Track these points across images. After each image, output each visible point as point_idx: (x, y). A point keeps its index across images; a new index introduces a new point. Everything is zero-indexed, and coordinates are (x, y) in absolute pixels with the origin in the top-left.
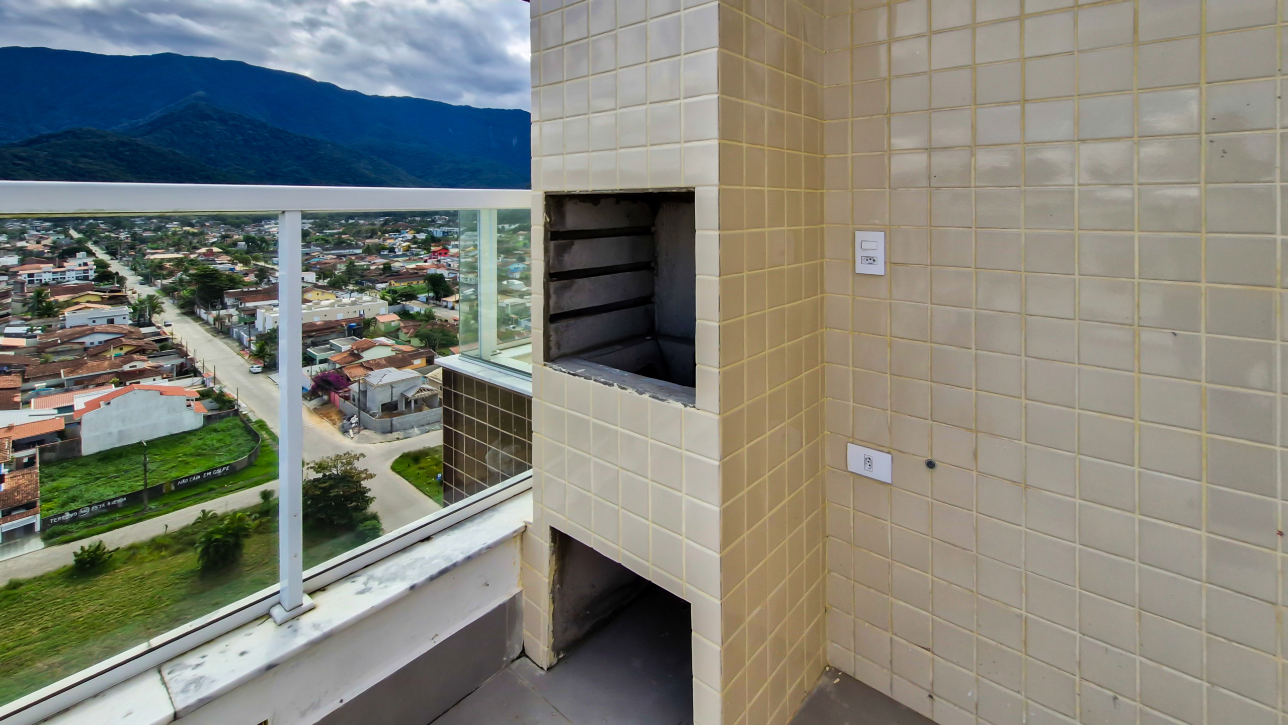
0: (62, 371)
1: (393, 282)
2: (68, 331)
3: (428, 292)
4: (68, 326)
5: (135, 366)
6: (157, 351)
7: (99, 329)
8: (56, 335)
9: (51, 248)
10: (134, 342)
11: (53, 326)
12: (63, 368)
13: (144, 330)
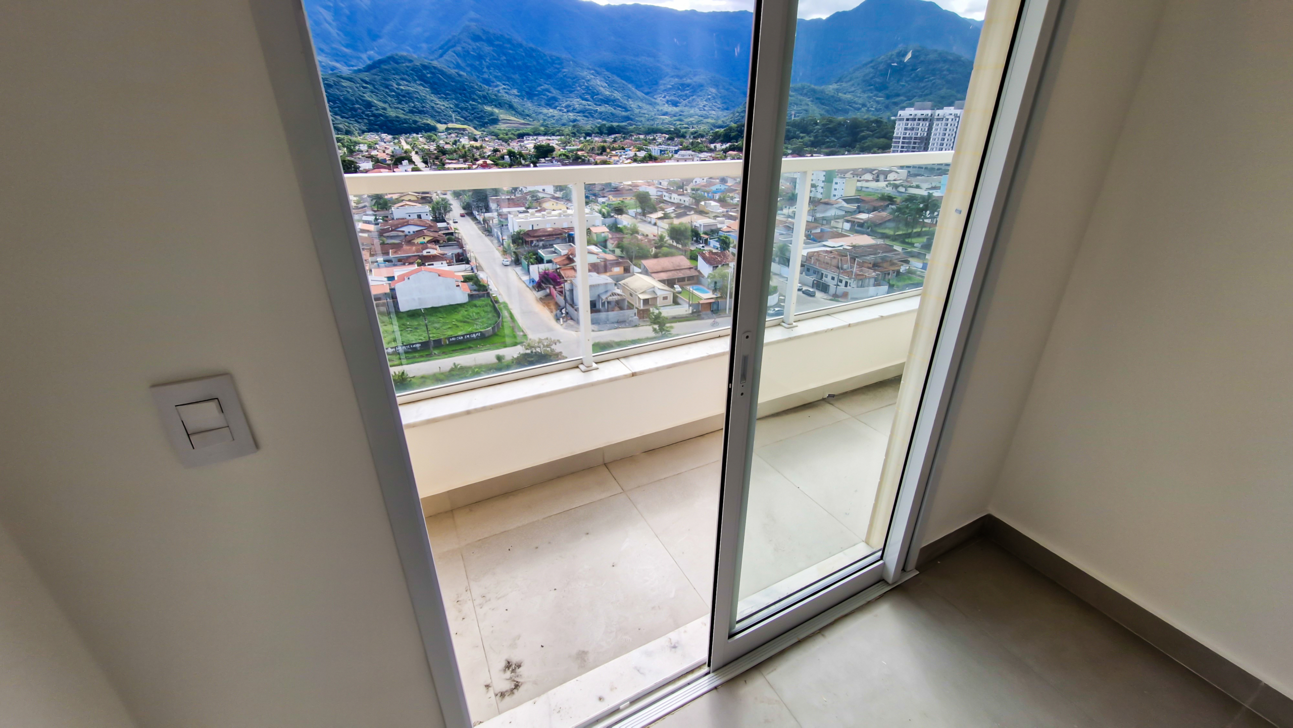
0: (390, 251)
1: (611, 197)
2: (396, 222)
3: (636, 208)
4: (395, 219)
5: (429, 252)
6: (445, 242)
7: (412, 222)
8: (389, 224)
9: (392, 156)
10: (431, 234)
11: (387, 217)
12: (392, 249)
13: (440, 225)
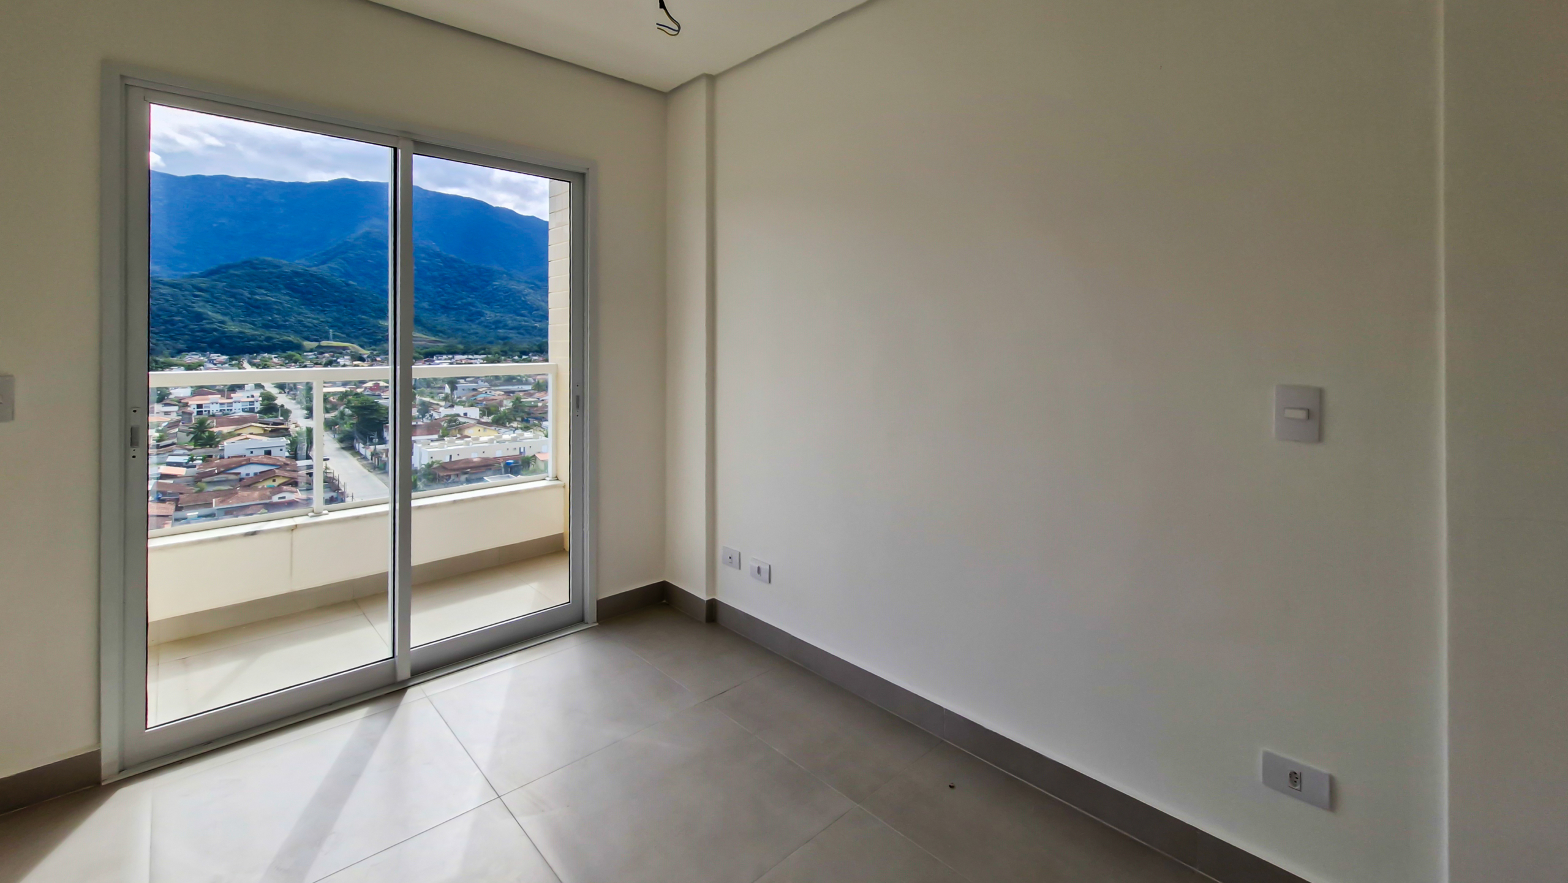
0: (214, 500)
2: (225, 461)
4: (226, 457)
7: (255, 460)
8: (214, 465)
11: (214, 457)
12: (216, 497)
13: (299, 463)
